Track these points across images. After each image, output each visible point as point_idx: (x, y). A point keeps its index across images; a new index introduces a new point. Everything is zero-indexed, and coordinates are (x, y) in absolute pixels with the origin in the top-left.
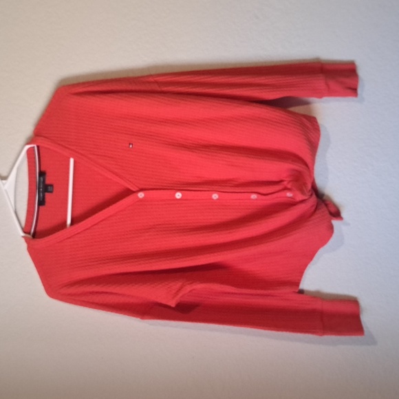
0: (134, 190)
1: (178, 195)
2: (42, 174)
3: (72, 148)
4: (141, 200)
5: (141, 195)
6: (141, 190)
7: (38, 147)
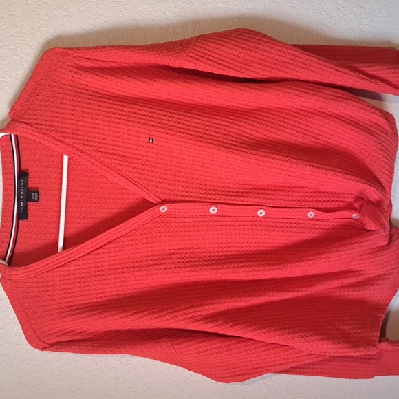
0: (154, 202)
1: (213, 210)
2: (23, 174)
3: (68, 141)
4: (163, 215)
5: (163, 209)
6: (164, 202)
7: (16, 137)
